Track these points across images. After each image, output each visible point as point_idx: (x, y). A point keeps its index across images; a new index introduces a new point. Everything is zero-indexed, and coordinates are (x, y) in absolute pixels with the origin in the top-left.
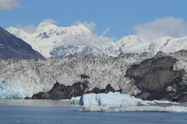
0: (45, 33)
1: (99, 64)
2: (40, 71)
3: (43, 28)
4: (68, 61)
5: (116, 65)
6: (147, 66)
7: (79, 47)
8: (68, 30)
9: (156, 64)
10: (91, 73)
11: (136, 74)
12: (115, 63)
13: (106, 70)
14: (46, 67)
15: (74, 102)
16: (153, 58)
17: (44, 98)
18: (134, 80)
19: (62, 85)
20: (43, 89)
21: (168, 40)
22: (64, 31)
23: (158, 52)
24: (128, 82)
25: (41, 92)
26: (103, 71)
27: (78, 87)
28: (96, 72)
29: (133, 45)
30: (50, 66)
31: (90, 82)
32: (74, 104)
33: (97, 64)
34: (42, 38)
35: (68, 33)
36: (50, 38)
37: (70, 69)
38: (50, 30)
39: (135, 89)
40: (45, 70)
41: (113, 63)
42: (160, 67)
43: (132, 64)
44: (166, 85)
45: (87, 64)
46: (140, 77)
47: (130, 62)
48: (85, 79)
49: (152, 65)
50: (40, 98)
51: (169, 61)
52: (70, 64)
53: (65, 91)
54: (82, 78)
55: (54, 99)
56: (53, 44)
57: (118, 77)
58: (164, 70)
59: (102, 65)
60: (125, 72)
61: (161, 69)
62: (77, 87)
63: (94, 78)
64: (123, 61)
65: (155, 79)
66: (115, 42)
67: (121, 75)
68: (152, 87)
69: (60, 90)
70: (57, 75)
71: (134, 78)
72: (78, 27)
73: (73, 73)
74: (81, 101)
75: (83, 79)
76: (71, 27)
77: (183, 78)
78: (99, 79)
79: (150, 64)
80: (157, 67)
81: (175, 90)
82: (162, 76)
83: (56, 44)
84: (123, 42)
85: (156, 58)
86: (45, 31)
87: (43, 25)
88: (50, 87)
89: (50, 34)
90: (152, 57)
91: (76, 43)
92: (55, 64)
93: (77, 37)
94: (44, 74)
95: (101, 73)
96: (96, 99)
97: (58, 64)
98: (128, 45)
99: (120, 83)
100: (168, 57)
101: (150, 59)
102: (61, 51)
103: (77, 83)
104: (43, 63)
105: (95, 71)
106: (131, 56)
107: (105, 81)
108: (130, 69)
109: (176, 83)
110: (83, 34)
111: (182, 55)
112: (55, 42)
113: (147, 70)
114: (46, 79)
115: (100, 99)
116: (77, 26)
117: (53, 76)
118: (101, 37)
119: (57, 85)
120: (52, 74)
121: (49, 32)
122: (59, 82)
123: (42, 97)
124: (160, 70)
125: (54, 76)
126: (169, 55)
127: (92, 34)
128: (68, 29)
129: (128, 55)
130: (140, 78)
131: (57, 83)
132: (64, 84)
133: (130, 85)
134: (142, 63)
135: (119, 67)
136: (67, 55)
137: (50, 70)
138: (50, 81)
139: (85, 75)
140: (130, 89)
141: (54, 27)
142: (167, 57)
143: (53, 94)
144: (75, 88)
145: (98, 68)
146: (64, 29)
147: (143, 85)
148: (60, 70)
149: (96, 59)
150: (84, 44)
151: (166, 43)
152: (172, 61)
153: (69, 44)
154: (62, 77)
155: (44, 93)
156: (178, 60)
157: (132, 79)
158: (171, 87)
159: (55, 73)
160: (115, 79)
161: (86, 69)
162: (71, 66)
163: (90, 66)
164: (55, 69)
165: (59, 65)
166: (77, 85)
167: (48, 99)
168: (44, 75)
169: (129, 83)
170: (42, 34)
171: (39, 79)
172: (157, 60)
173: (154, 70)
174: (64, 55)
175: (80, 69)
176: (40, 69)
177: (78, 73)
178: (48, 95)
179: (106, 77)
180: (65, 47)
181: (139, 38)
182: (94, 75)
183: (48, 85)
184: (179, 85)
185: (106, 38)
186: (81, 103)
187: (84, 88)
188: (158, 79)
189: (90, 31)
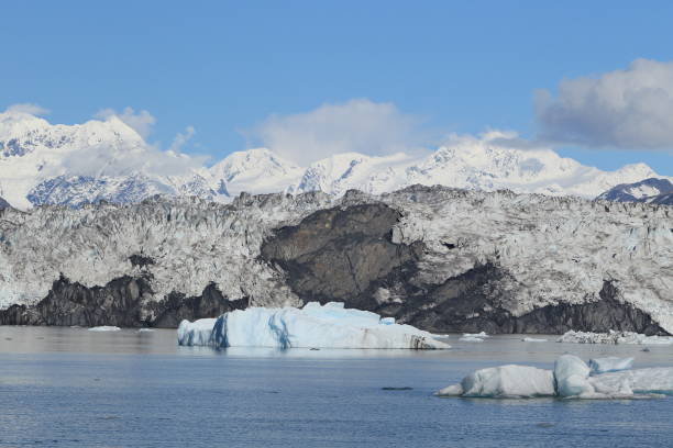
0: (13, 142)
1: (184, 224)
2: (13, 244)
3: (8, 127)
4: (92, 217)
5: (232, 227)
6: (321, 231)
7: (109, 180)
8: (77, 134)
9: (344, 226)
10: (161, 250)
11: (289, 252)
12: (229, 222)
13: (203, 242)
14: (29, 234)
15: (191, 338)
16: (337, 208)
17: (24, 322)
18: (282, 271)
19: (77, 284)
20: (23, 296)
21: (353, 164)
22: (68, 136)
23: (348, 191)
24: (267, 275)
25: (16, 305)
26: (196, 245)
27: (123, 290)
28: (175, 247)
29: (258, 177)
30: (41, 229)
31: (158, 276)
32: (189, 345)
33: (178, 223)
34: (7, 155)
35: (77, 142)
36: (27, 156)
37: (100, 238)
38: (29, 134)
39: (287, 296)
40: (26, 242)
41: (224, 221)
42: (357, 233)
43: (276, 224)
44: (375, 285)
45: (148, 225)
46: (301, 261)
47: (271, 219)
48: (144, 268)
49: (333, 228)
50: (13, 323)
51: (381, 217)
52: (100, 224)
53: (85, 301)
54: (134, 264)
55: (53, 324)
56: (36, 172)
57: (238, 262)
58: (369, 243)
59: (193, 228)
60: (258, 247)
61: (360, 238)
62: (120, 293)
63: (170, 265)
64: (251, 217)
65: (342, 268)
66: (209, 166)
67: (247, 255)
68: (336, 290)
69: (71, 299)
70: (62, 256)
71: (282, 263)
72: (106, 124)
73: (108, 248)
74: (219, 334)
75: (138, 266)
76: (88, 124)
77: (421, 265)
78: (183, 268)
79: (327, 225)
80: (348, 232)
81: (398, 300)
82: (361, 260)
83: (44, 171)
84: (229, 166)
85: (344, 208)
86: (13, 137)
87: (10, 119)
88: (44, 290)
89: (28, 143)
90: (332, 205)
91: (101, 171)
92: (56, 224)
93: (103, 153)
94: (24, 252)
95: (188, 251)
96: (273, 327)
97: (65, 225)
98: (245, 175)
99: (243, 279)
100: (377, 205)
101: (328, 211)
102: (58, 190)
103: (120, 279)
104: (21, 221)
105: (171, 244)
106: (273, 202)
107: (200, 273)
108: (270, 239)
109: (400, 280)
110: (121, 143)
111: (415, 201)
112: (41, 167)
113: (320, 242)
114: (29, 268)
115: (285, 329)
116: (103, 121)
117: (50, 259)
118: (171, 153)
119: (60, 284)
120: (47, 254)
121: (26, 139)
122: (67, 275)
123: (18, 319)
124: (355, 242)
125: (55, 257)
126: (379, 199)
127: (143, 144)
128: (77, 130)
129: (264, 200)
130: (299, 265)
131: (62, 278)
132: (82, 283)
133: (272, 285)
134: (305, 221)
135: (242, 232)
136: (75, 201)
137: (43, 240)
138: (41, 273)
139: (143, 256)
140: (272, 295)
141: (40, 124)
142: (375, 205)
143: (51, 310)
144: (116, 294)
145: (179, 236)
146: (65, 129)
147: (310, 286)
148: (70, 242)
149: (174, 210)
150: (122, 173)
151: (349, 172)
152: (390, 217)
153: (81, 173)
154: (77, 260)
155: (23, 307)
156: (407, 214)
157: (278, 267)
158: (387, 292)
159: (56, 251)
160: (230, 267)
161: (147, 238)
162: (103, 227)
163: (157, 231)
164: (56, 238)
165: (67, 228)
166: (119, 284)
167: (35, 324)
168: (25, 254)
169: (269, 279)
170: (5, 145)
171: (11, 266)
172: (347, 212)
173: (341, 243)
174: (66, 201)
175: (128, 238)
176: (11, 237)
177: (123, 249)
178: (36, 314)
179: (205, 263)
180: (70, 180)
181: (275, 156)
182: (170, 256)
183: (35, 285)
184: (409, 285)
185: (182, 155)
186: (217, 340)
187: (141, 294)
188: (352, 268)
189: (137, 137)
